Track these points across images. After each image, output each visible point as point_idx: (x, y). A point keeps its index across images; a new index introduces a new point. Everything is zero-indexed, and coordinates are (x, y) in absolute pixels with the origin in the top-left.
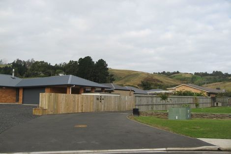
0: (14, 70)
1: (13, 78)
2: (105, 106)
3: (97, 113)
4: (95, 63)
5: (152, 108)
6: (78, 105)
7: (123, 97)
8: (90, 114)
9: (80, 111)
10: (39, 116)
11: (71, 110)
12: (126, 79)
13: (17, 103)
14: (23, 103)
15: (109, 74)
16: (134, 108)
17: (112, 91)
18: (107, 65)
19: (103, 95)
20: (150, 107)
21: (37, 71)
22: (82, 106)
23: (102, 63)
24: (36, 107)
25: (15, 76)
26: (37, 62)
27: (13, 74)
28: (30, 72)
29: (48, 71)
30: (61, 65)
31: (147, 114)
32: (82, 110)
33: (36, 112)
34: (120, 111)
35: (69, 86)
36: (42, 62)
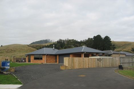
0: (54, 45)
1: (54, 50)
2: (103, 64)
3: (98, 68)
4: (103, 38)
5: (132, 65)
6: (86, 64)
7: (114, 58)
8: (94, 68)
9: (87, 67)
10: (63, 70)
11: (82, 67)
12: (123, 47)
13: (56, 63)
14: (59, 63)
15: (112, 45)
16: (120, 65)
17: (111, 55)
18: (110, 39)
19: (101, 57)
20: (131, 64)
21: (70, 45)
22: (89, 64)
23: (107, 38)
24: (62, 65)
25: (55, 48)
26: (70, 40)
27: (54, 47)
28: (67, 46)
29: (76, 44)
30: (84, 40)
31: (127, 68)
32: (88, 66)
33: (62, 68)
34: (113, 67)
35: (83, 53)
36: (73, 40)
